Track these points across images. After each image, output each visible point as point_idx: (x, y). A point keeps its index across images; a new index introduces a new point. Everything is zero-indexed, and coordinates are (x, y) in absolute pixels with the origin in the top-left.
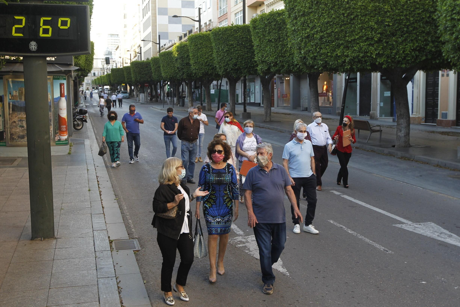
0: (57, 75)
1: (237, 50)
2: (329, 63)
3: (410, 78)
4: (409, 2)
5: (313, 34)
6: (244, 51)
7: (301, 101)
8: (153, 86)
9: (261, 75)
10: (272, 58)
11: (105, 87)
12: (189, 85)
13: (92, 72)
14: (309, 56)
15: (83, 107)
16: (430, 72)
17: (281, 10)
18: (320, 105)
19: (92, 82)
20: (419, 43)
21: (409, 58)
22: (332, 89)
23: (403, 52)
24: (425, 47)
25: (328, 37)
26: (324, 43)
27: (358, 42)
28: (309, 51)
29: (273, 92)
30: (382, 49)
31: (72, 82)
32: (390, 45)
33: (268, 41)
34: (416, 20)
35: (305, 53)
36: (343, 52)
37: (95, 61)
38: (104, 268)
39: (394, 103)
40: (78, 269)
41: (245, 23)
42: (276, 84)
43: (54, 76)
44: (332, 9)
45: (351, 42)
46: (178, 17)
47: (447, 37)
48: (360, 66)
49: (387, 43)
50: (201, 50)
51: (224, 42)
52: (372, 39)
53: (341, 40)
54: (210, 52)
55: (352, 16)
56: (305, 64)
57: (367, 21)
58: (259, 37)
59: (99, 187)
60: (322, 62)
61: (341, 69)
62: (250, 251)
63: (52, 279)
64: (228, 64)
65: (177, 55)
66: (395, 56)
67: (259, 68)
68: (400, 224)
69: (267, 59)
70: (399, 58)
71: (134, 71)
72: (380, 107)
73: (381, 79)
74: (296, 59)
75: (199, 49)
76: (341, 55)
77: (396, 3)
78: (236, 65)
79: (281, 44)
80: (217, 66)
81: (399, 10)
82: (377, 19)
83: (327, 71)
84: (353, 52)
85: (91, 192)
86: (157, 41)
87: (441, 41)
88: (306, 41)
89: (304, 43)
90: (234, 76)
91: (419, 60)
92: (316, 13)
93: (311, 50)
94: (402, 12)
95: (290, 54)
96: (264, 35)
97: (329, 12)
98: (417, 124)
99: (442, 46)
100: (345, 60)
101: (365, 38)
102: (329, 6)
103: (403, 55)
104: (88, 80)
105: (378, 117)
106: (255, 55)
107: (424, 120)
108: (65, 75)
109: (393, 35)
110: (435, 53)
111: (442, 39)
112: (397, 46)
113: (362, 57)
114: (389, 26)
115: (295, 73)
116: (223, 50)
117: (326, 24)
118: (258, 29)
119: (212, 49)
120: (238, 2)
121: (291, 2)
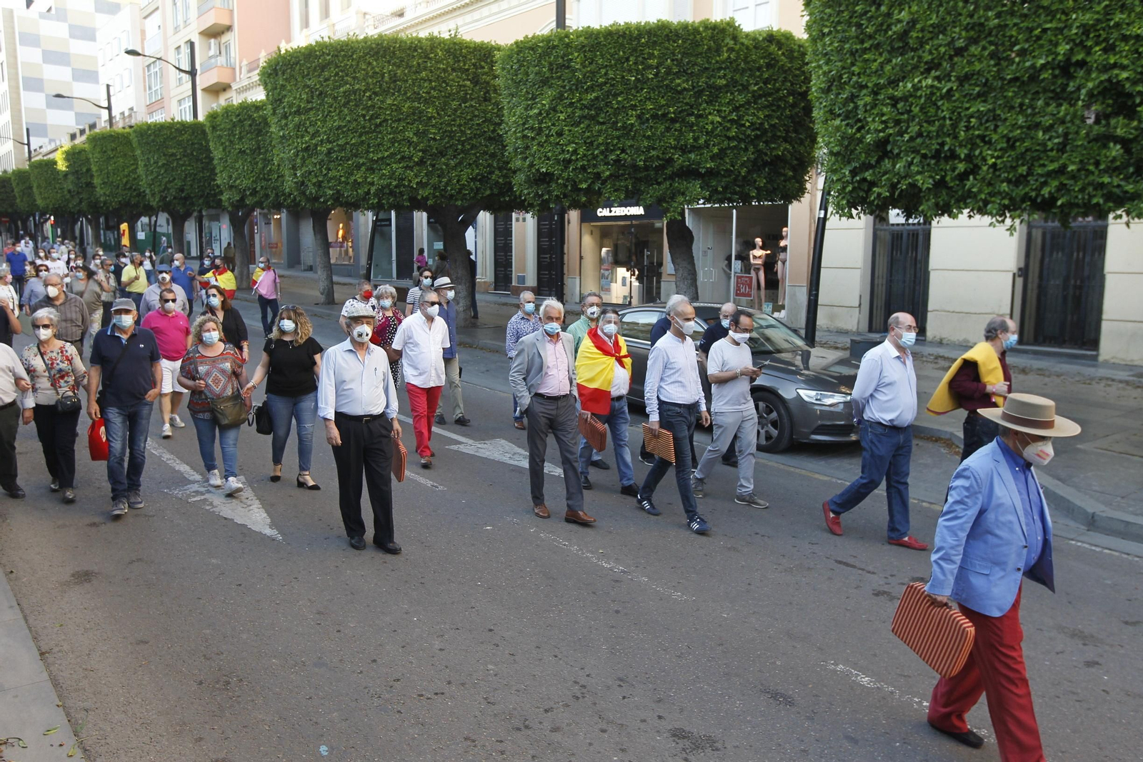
1: (183, 165)
2: (344, 194)
3: (471, 221)
4: (463, 105)
5: (316, 145)
6: (197, 168)
7: (302, 254)
8: (19, 223)
9: (230, 209)
10: (246, 182)
12: (93, 223)
14: (309, 181)
16: (499, 214)
17: (260, 101)
18: (333, 261)
20: (480, 170)
21: (467, 192)
22: (351, 236)
23: (458, 181)
24: (489, 176)
25: (340, 151)
26: (333, 161)
27: (388, 161)
28: (310, 173)
29: (252, 238)
30: (426, 175)
33: (239, 152)
34: (475, 135)
35: (302, 176)
36: (366, 178)
41: (197, 118)
42: (256, 225)
44: (345, 105)
45: (377, 161)
46: (64, 97)
47: (519, 163)
48: (395, 201)
49: (433, 166)
50: (115, 160)
51: (158, 149)
52: (410, 158)
53: (361, 157)
54: (132, 164)
55: (378, 121)
56: (303, 193)
57: (401, 130)
58: (222, 144)
60: (331, 192)
61: (364, 205)
62: (214, 507)
64: (166, 189)
65: (67, 167)
66: (446, 187)
67: (224, 197)
68: (456, 444)
69: (238, 182)
70: (451, 190)
73: (429, 223)
74: (289, 184)
75: (109, 158)
76: (363, 181)
77: (445, 106)
78: (182, 190)
79: (262, 159)
80: (148, 191)
81: (449, 116)
82: (417, 127)
83: (341, 205)
84: (380, 178)
86: (23, 139)
87: (511, 168)
88: (303, 156)
89: (301, 159)
90: (181, 209)
91: (480, 195)
92: (318, 110)
93: (313, 171)
94: (454, 120)
95: (278, 177)
96: (231, 142)
97: (341, 112)
98: (483, 293)
99: (512, 177)
100: (369, 190)
101: (399, 157)
102: (341, 100)
103: (458, 186)
106: (216, 174)
107: (493, 287)
109: (442, 154)
110: (503, 186)
111: (512, 166)
112: (449, 172)
113: (396, 187)
114: (434, 139)
115: (288, 208)
116: (156, 162)
117: (337, 129)
118: (221, 130)
119: (136, 160)
120: (184, 80)
121: (276, 88)
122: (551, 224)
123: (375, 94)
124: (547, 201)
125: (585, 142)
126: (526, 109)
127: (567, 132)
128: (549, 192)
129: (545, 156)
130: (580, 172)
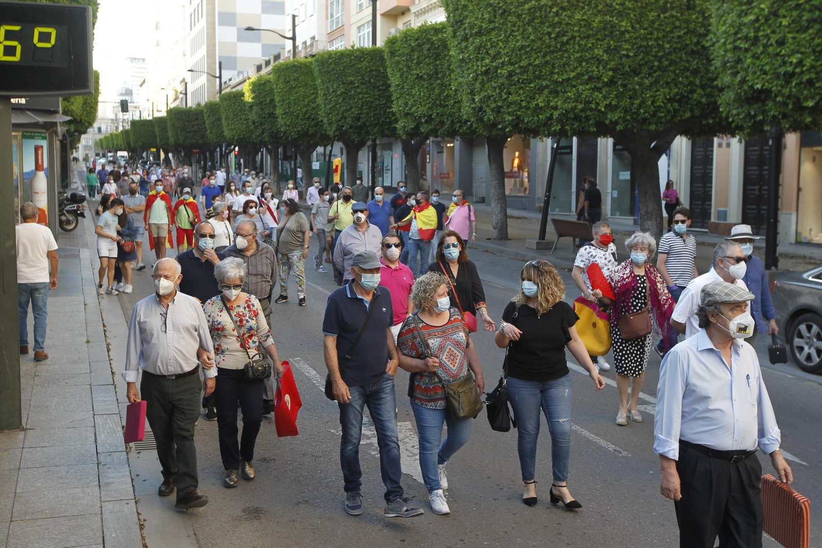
0: (29, 131)
1: (360, 93)
2: (524, 120)
3: (664, 148)
4: (662, 16)
5: (497, 68)
6: (374, 95)
7: (475, 185)
8: (208, 154)
9: (404, 137)
10: (422, 109)
11: (120, 153)
12: (273, 153)
13: (96, 125)
14: (488, 106)
15: (77, 188)
16: (698, 139)
17: (440, 24)
18: (507, 193)
19: (96, 143)
20: (679, 89)
21: (663, 115)
22: (528, 166)
23: (653, 102)
24: (690, 96)
25: (521, 74)
26: (515, 84)
27: (574, 83)
28: (489, 98)
29: (424, 168)
30: (616, 96)
31: (58, 143)
32: (630, 90)
33: (417, 78)
34: (675, 49)
35: (481, 101)
36: (549, 102)
37: (100, 107)
38: (113, 483)
39: (637, 192)
40: (64, 485)
41: (376, 45)
42: (429, 154)
43: (23, 132)
44: (529, 24)
45: (561, 83)
46: (254, 30)
47: (727, 79)
48: (578, 126)
49: (624, 86)
50: (297, 90)
51: (338, 77)
52: (599, 78)
53: (544, 79)
54: (313, 94)
55: (565, 39)
56: (481, 120)
57: (590, 47)
58: (400, 70)
59: (106, 336)
60: (510, 118)
61: (544, 131)
63: (16, 504)
64: (344, 118)
65: (253, 98)
66: (638, 109)
67: (400, 125)
69: (414, 109)
70: (645, 113)
71: (173, 125)
72: (612, 198)
73: (615, 150)
74: (466, 110)
75: (292, 88)
76: (545, 106)
77: (640, 18)
78: (358, 119)
79: (438, 84)
80: (325, 121)
81: (646, 29)
82: (608, 44)
83: (520, 132)
84: (565, 102)
85: (90, 344)
86: (215, 73)
87: (717, 86)
88: (483, 79)
89: (480, 83)
90: (356, 138)
91: (679, 118)
92: (501, 30)
93: (492, 96)
94: (651, 33)
95: (455, 103)
96: (409, 67)
97: (524, 30)
99: (718, 96)
100: (552, 115)
101: (586, 77)
102: (525, 18)
103: (652, 108)
104: (87, 140)
105: (609, 216)
106: (392, 101)
108: (44, 131)
109: (635, 72)
110: (706, 107)
111: (718, 83)
112: (642, 92)
113: (582, 111)
114: (628, 56)
115: (463, 136)
116: (335, 91)
117: (519, 50)
118: (399, 56)
119: (316, 89)
120: (364, 6)
121: (457, 9)
122: (762, 150)
123: (563, 9)
124: (762, 123)
125: (814, 51)
126: (739, 16)
127: (790, 41)
128: (764, 112)
129: (761, 70)
130: (805, 87)
